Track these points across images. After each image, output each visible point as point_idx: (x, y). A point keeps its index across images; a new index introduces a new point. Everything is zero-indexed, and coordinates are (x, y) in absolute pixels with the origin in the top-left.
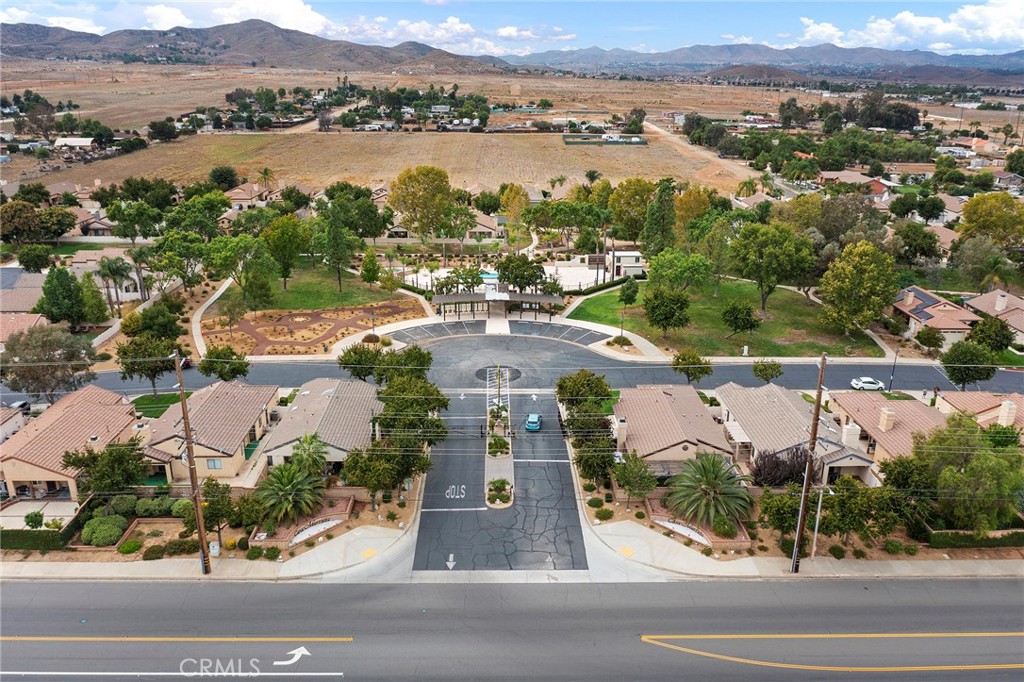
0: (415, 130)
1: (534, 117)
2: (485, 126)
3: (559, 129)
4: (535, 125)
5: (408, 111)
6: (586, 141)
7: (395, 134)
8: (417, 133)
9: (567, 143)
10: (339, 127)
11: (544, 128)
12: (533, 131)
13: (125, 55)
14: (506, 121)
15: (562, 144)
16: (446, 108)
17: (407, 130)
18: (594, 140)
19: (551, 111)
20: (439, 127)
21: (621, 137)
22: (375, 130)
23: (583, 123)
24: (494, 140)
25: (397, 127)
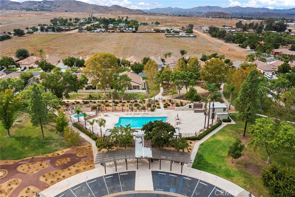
0: (112, 32)
1: (154, 27)
2: (137, 31)
3: (163, 31)
4: (155, 30)
5: (111, 26)
6: (173, 36)
7: (105, 33)
8: (113, 33)
9: (167, 37)
10: (86, 31)
11: (158, 31)
12: (154, 32)
13: (27, 8)
14: (144, 29)
15: (165, 37)
16: (124, 24)
17: (109, 32)
18: (176, 36)
19: (159, 26)
20: (121, 31)
21: (186, 35)
22: (98, 32)
23: (171, 29)
24: (140, 36)
25: (106, 31)
